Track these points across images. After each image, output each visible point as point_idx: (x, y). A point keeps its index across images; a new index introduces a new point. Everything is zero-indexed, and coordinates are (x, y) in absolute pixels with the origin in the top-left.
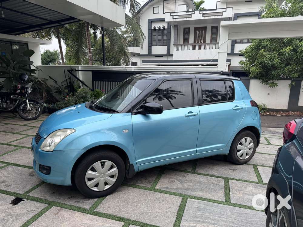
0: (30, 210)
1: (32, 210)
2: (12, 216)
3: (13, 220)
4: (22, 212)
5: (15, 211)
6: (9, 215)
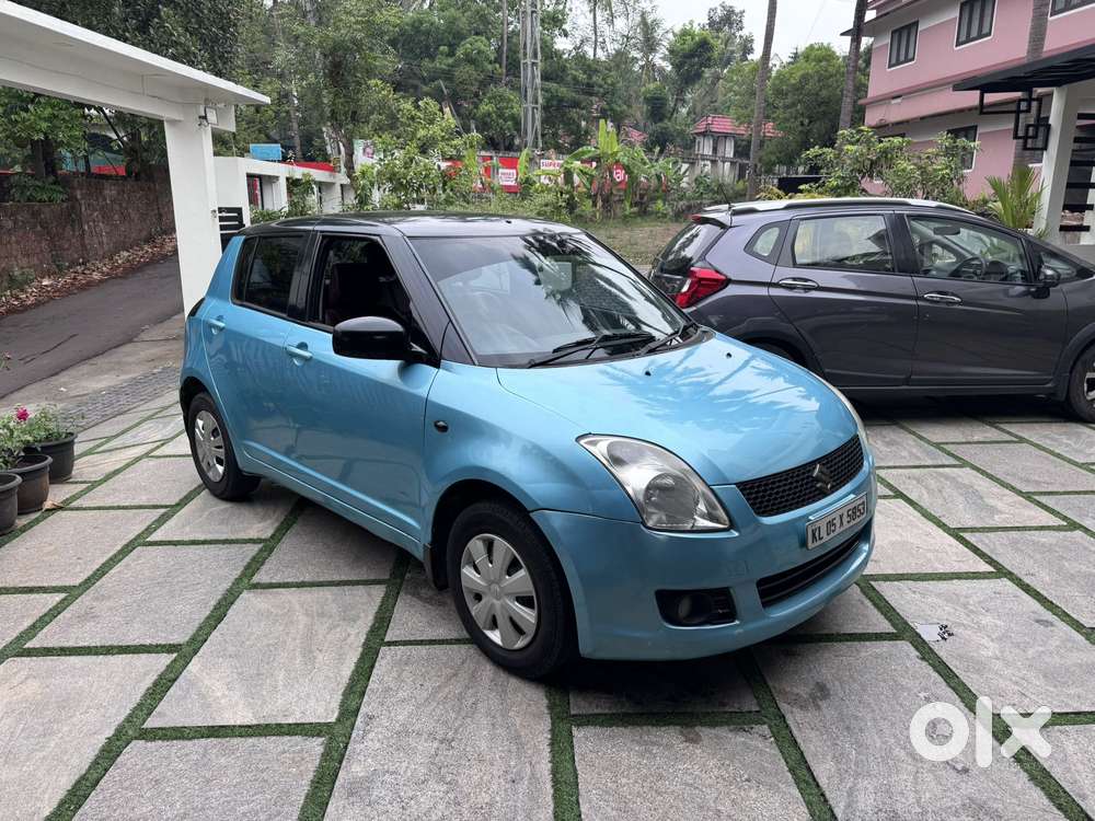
0: (917, 596)
1: (914, 592)
2: (965, 606)
3: (966, 597)
4: (940, 602)
5: (952, 611)
6: (972, 611)
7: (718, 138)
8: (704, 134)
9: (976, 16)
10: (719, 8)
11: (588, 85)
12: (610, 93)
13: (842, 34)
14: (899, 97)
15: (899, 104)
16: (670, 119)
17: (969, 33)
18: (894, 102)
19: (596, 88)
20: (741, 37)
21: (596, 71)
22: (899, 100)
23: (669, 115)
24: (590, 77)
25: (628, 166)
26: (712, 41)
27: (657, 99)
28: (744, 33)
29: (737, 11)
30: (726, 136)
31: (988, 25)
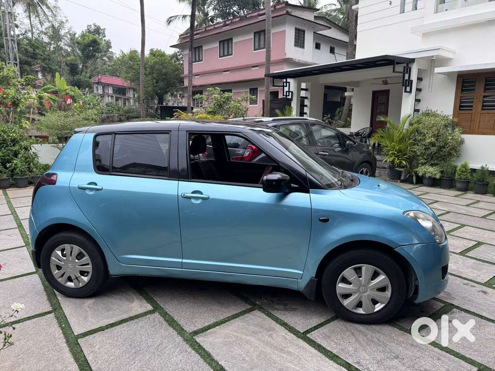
7: (105, 86)
8: (98, 83)
9: (226, 47)
10: (93, 26)
11: (34, 53)
12: (47, 59)
13: (170, 47)
14: (198, 75)
15: (199, 78)
16: (81, 75)
17: (224, 53)
18: (196, 77)
19: (39, 56)
20: (105, 40)
21: (38, 48)
22: (198, 76)
23: (80, 73)
24: (34, 51)
25: (73, 96)
26: (99, 41)
27: (74, 65)
28: (107, 38)
29: (102, 28)
30: (108, 85)
31: (231, 51)
